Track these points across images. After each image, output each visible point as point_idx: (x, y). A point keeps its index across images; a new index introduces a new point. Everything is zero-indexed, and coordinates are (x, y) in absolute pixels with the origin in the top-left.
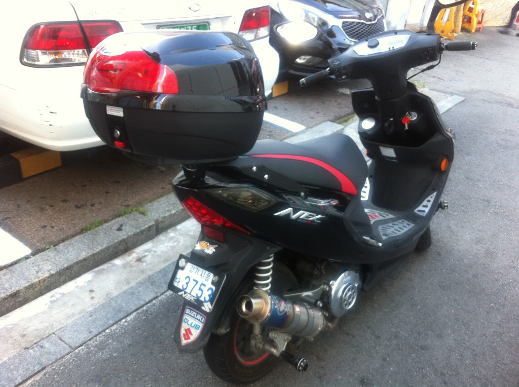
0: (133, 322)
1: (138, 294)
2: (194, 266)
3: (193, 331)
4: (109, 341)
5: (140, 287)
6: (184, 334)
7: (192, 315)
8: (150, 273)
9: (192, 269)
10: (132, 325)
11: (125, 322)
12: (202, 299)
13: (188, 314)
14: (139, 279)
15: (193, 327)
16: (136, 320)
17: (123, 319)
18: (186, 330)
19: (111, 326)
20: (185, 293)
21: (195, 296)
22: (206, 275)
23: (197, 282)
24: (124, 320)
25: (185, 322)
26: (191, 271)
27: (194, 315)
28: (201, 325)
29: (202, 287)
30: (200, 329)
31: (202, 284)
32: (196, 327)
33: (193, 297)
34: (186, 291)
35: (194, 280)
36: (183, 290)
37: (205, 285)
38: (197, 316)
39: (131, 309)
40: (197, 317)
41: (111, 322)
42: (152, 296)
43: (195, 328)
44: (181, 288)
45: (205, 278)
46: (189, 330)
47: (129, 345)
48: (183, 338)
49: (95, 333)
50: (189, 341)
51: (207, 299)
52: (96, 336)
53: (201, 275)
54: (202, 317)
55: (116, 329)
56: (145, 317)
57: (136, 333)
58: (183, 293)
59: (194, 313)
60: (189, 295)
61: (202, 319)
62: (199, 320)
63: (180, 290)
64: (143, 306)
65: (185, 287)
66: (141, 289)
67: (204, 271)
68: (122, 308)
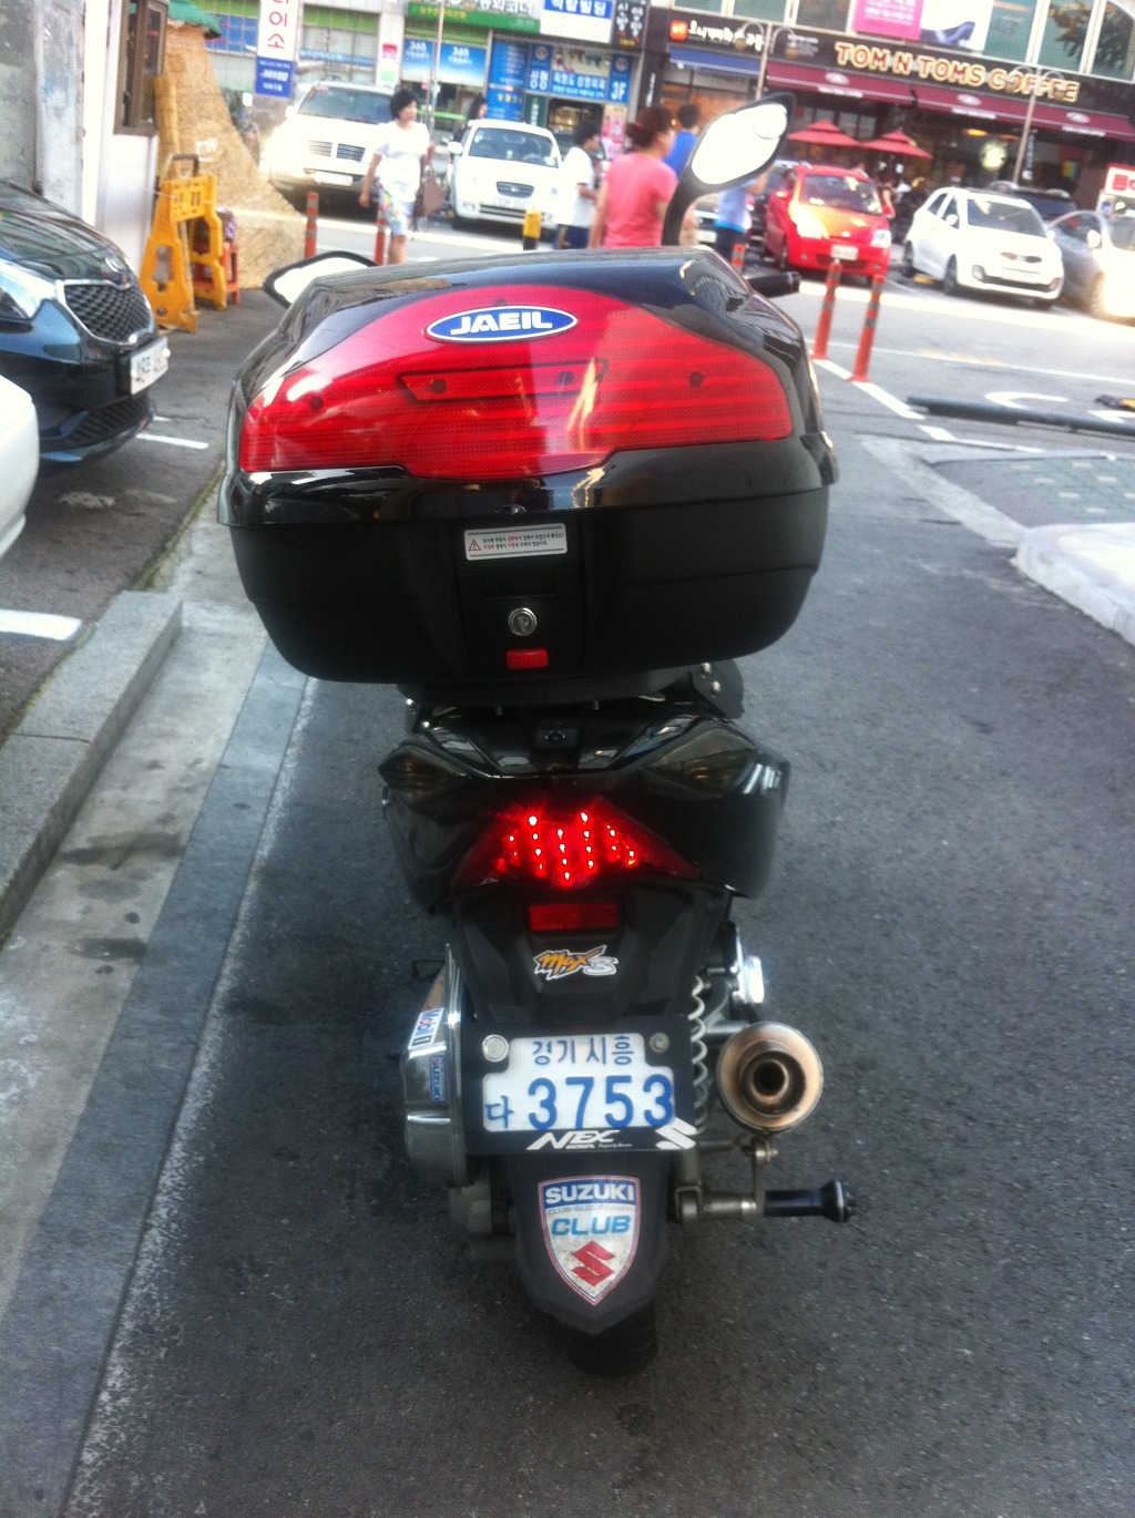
0: (142, 1384)
1: (65, 1294)
2: (545, 1040)
3: (608, 1244)
4: (129, 1483)
5: (49, 1268)
6: (576, 1270)
7: (583, 1196)
8: (33, 1211)
9: (544, 1052)
10: (149, 1392)
11: (115, 1396)
12: (639, 1121)
13: (562, 1203)
14: (18, 1249)
15: (603, 1232)
16: (146, 1372)
17: (98, 1392)
18: (581, 1255)
19: (84, 1437)
20: (559, 1134)
21: (605, 1124)
22: (610, 1048)
23: (588, 1083)
24: (105, 1397)
25: (564, 1233)
26: (542, 1061)
27: (591, 1193)
28: (631, 1212)
29: (618, 1089)
30: (632, 1224)
31: (611, 1081)
32: (615, 1227)
33: (601, 1130)
34: (558, 1125)
35: (571, 1081)
36: (541, 1130)
37: (626, 1079)
38: (602, 1192)
39: (94, 1348)
40: (606, 1196)
41: (72, 1423)
42: (115, 1275)
43: (614, 1230)
44: (530, 1127)
45: (610, 1058)
46: (592, 1246)
47: (215, 1456)
48: (584, 1285)
49: (57, 1487)
50: (612, 1278)
51: (658, 1112)
52: (67, 1493)
53: (592, 1054)
54: (622, 1187)
55: (113, 1436)
56: (164, 1350)
57: (192, 1409)
58: (548, 1137)
59: (587, 1188)
60: (581, 1134)
61: (625, 1192)
62: (618, 1201)
63: (533, 1136)
64: (117, 1324)
65: (543, 1116)
66: (56, 1273)
67: (597, 1038)
68: (62, 1361)
